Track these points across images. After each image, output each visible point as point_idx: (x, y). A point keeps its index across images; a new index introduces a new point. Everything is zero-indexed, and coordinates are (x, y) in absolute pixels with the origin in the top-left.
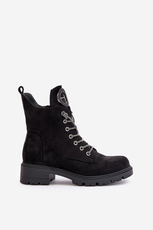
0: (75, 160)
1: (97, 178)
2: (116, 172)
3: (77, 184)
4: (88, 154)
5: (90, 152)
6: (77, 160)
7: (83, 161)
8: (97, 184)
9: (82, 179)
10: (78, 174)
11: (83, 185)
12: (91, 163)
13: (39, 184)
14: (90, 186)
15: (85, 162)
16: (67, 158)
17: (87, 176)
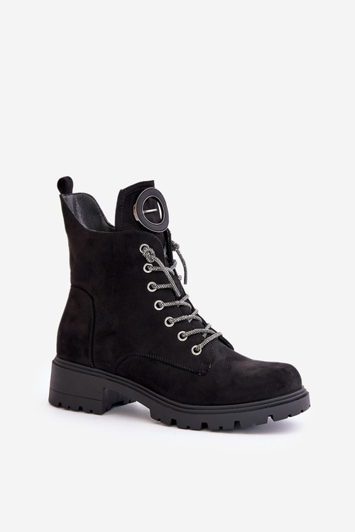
0: (163, 362)
1: (206, 412)
2: (255, 401)
3: (159, 420)
4: (197, 350)
5: (201, 346)
6: (166, 363)
7: (179, 366)
8: (204, 427)
9: (173, 409)
10: (166, 397)
11: (173, 423)
12: (197, 373)
13: (80, 409)
14: (188, 428)
15: (186, 370)
16: (144, 357)
17: (185, 403)
